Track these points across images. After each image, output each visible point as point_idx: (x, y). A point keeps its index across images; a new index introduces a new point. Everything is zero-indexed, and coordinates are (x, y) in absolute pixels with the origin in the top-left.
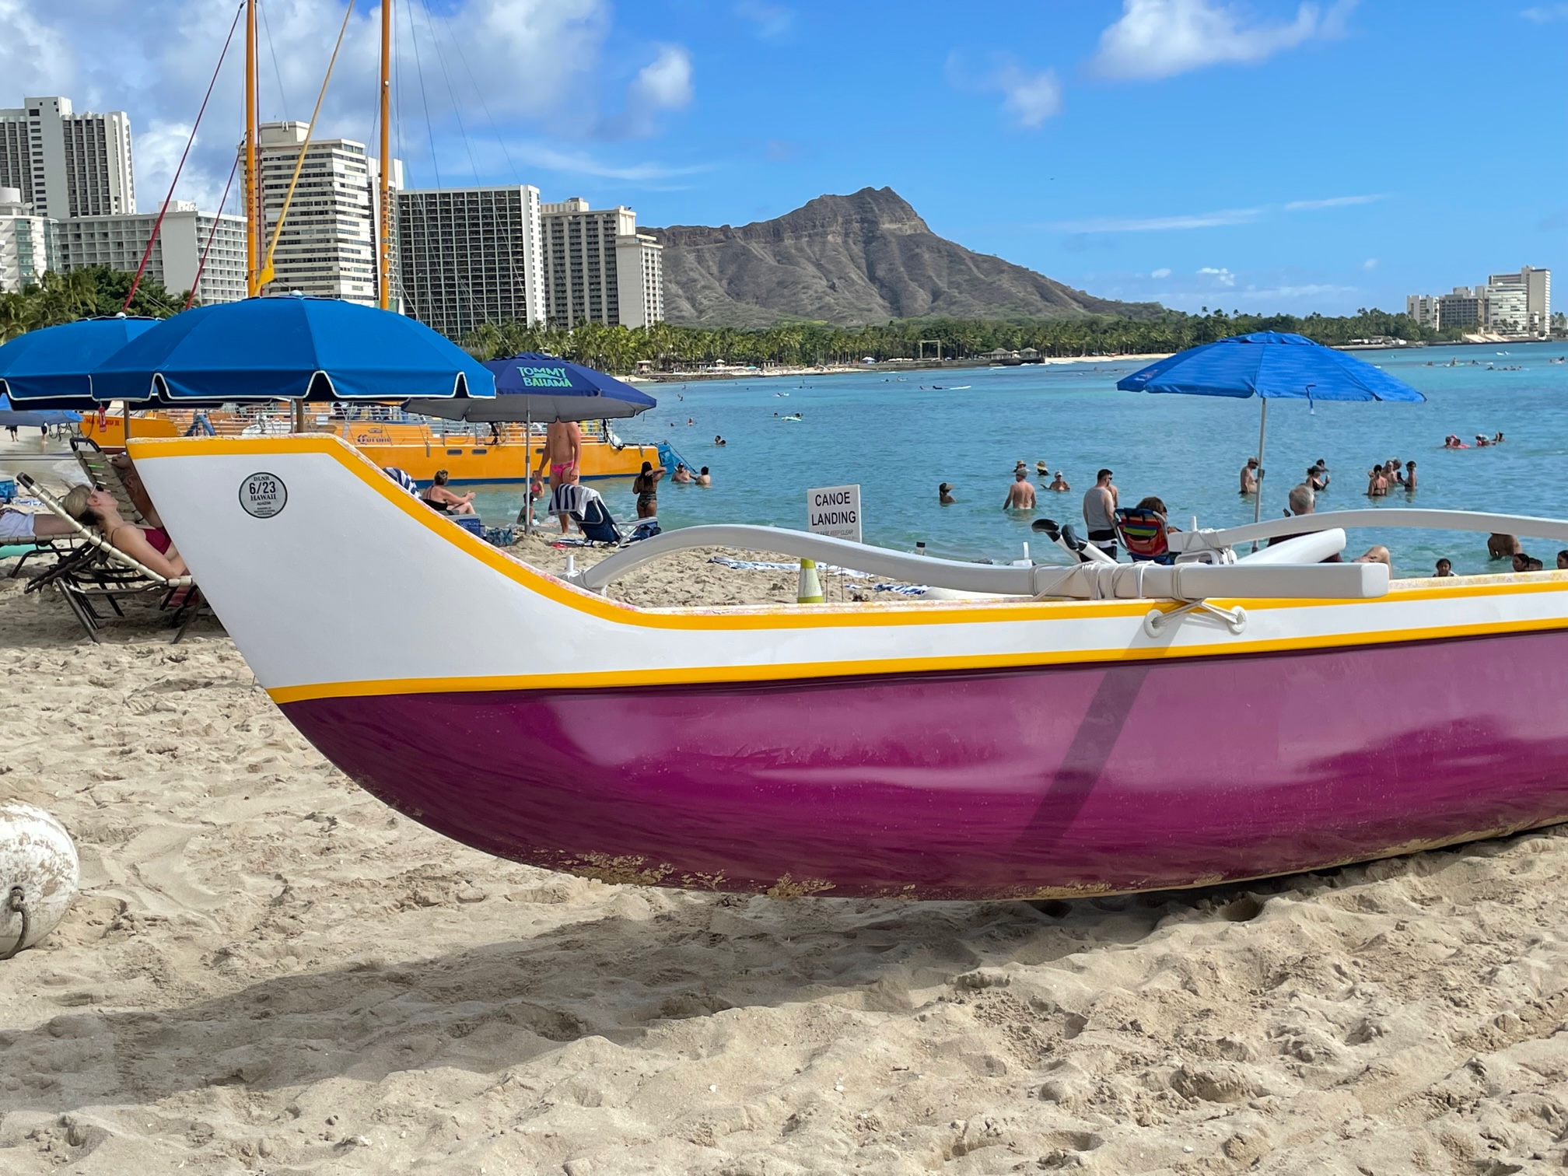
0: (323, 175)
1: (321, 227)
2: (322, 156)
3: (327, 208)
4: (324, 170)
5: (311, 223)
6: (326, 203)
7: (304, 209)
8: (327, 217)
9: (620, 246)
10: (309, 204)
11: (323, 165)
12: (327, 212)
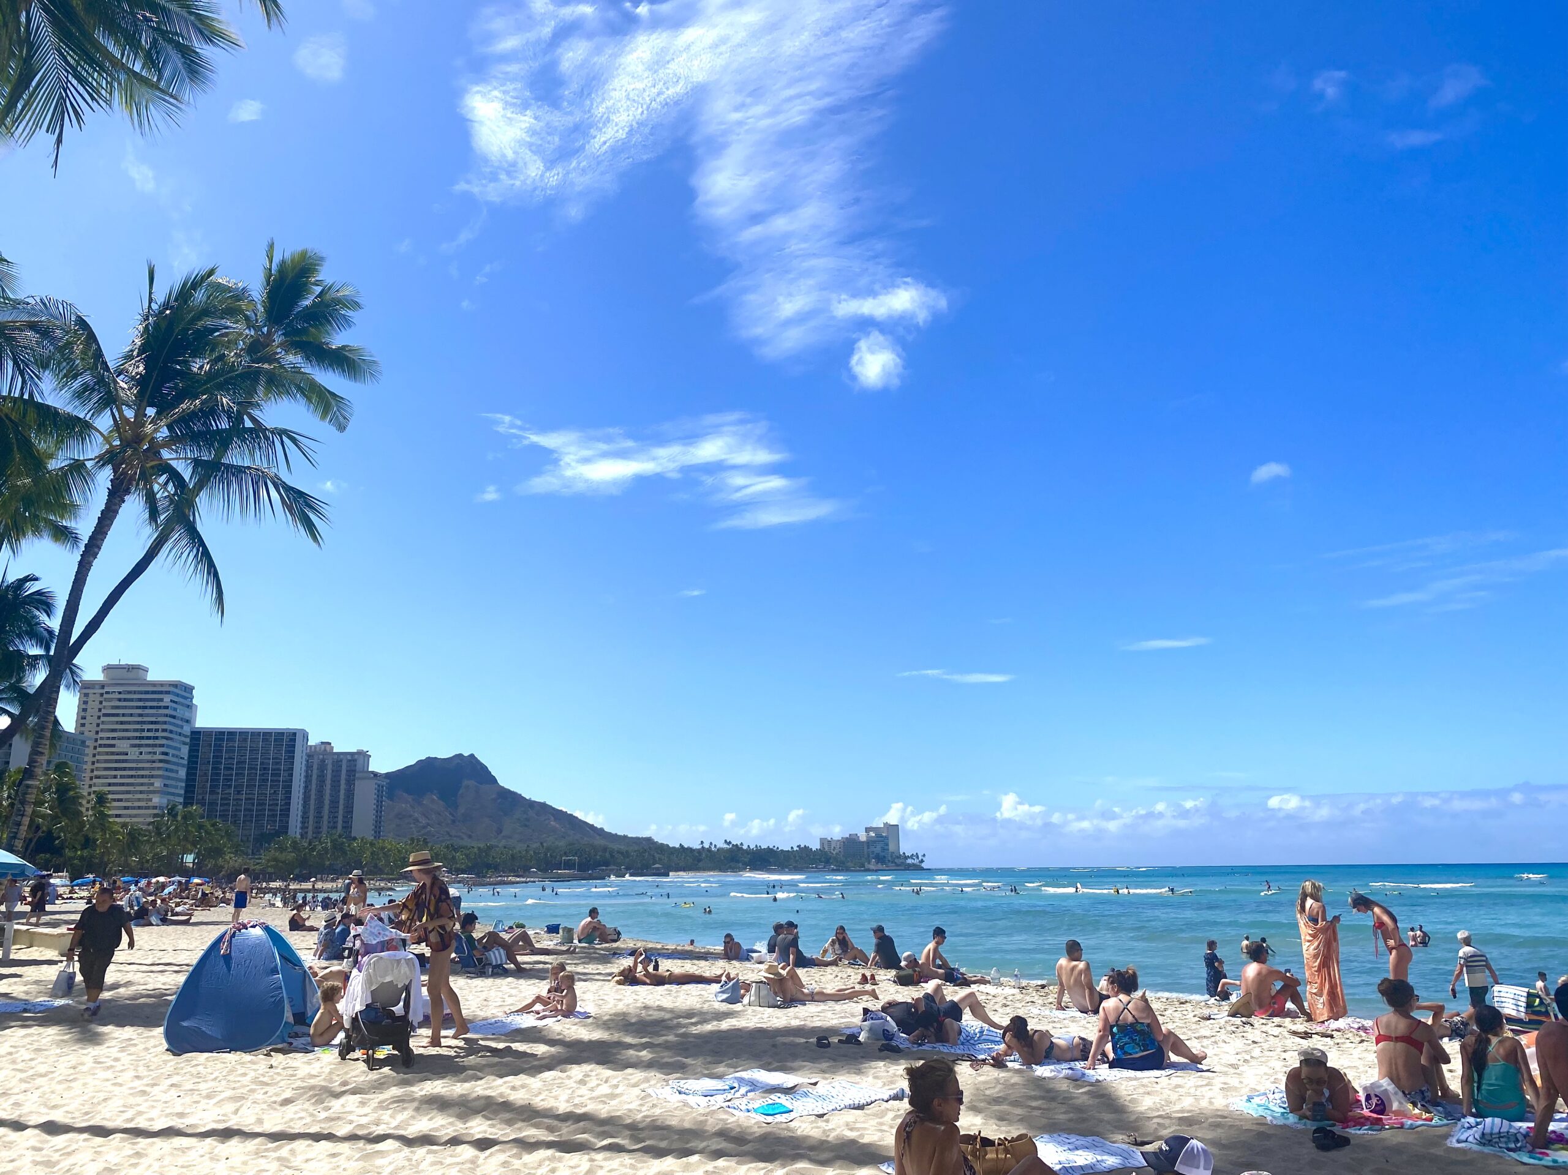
0: (159, 707)
1: (150, 749)
2: (161, 692)
3: (157, 734)
4: (161, 704)
5: (140, 746)
6: (157, 730)
7: (137, 734)
8: (157, 742)
9: (359, 778)
10: (143, 730)
11: (161, 700)
12: (156, 738)
